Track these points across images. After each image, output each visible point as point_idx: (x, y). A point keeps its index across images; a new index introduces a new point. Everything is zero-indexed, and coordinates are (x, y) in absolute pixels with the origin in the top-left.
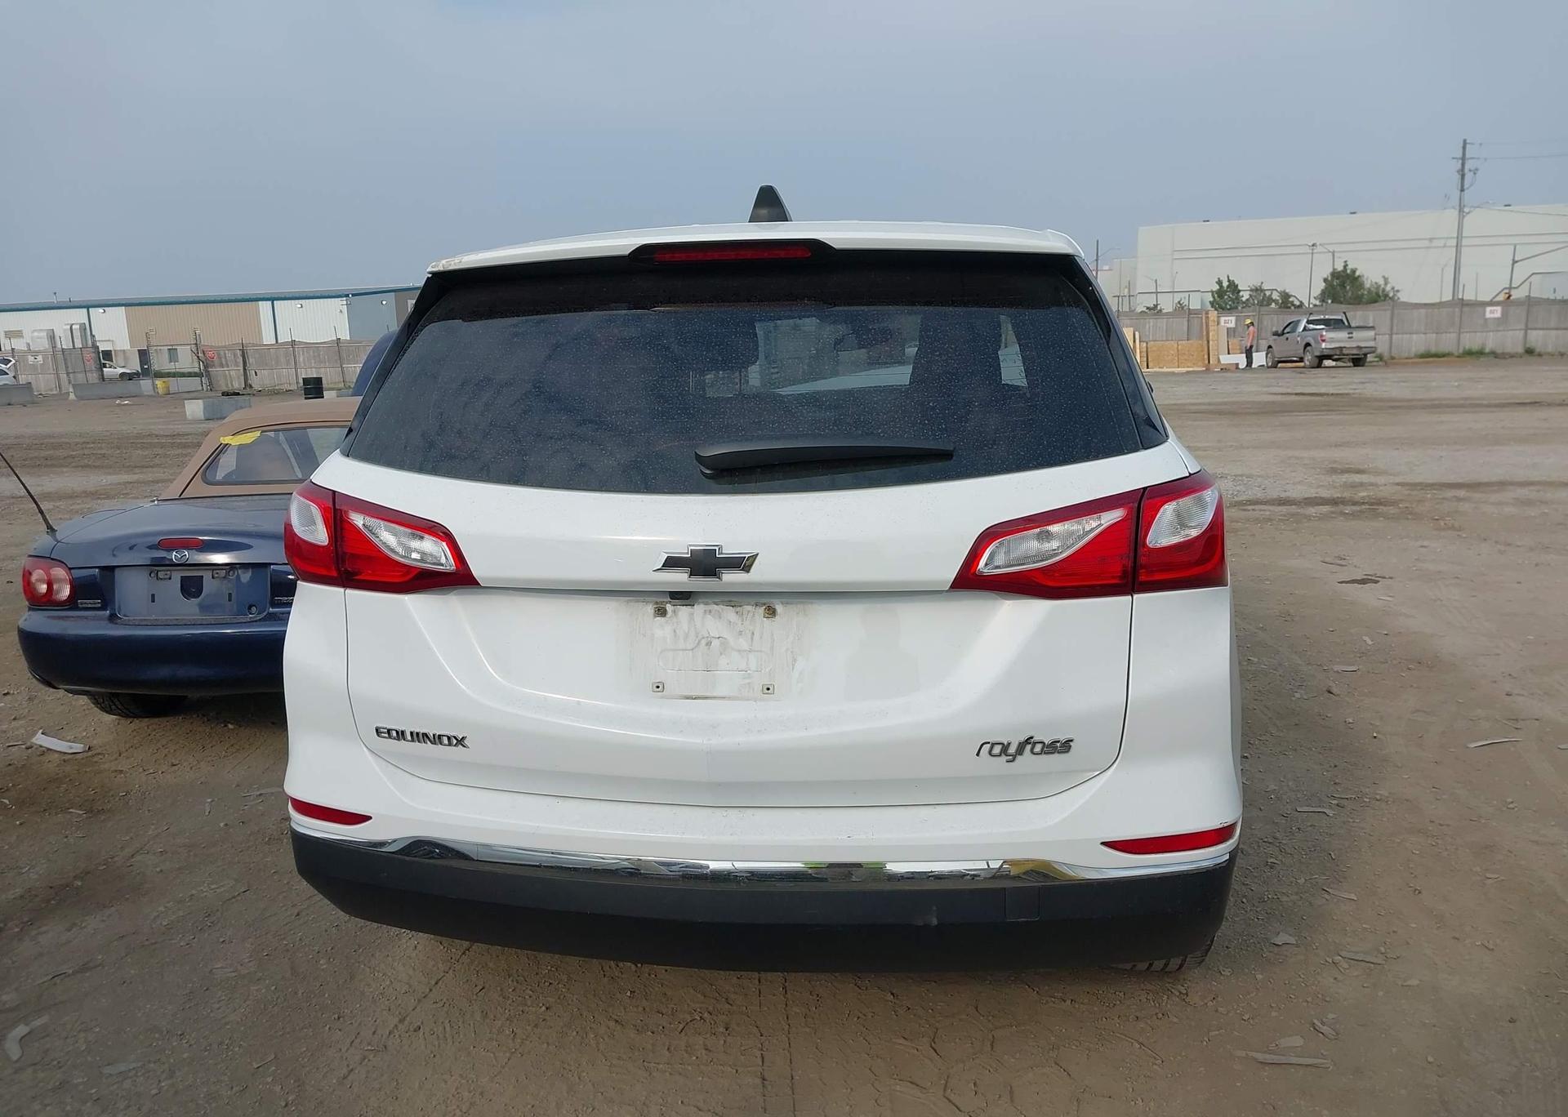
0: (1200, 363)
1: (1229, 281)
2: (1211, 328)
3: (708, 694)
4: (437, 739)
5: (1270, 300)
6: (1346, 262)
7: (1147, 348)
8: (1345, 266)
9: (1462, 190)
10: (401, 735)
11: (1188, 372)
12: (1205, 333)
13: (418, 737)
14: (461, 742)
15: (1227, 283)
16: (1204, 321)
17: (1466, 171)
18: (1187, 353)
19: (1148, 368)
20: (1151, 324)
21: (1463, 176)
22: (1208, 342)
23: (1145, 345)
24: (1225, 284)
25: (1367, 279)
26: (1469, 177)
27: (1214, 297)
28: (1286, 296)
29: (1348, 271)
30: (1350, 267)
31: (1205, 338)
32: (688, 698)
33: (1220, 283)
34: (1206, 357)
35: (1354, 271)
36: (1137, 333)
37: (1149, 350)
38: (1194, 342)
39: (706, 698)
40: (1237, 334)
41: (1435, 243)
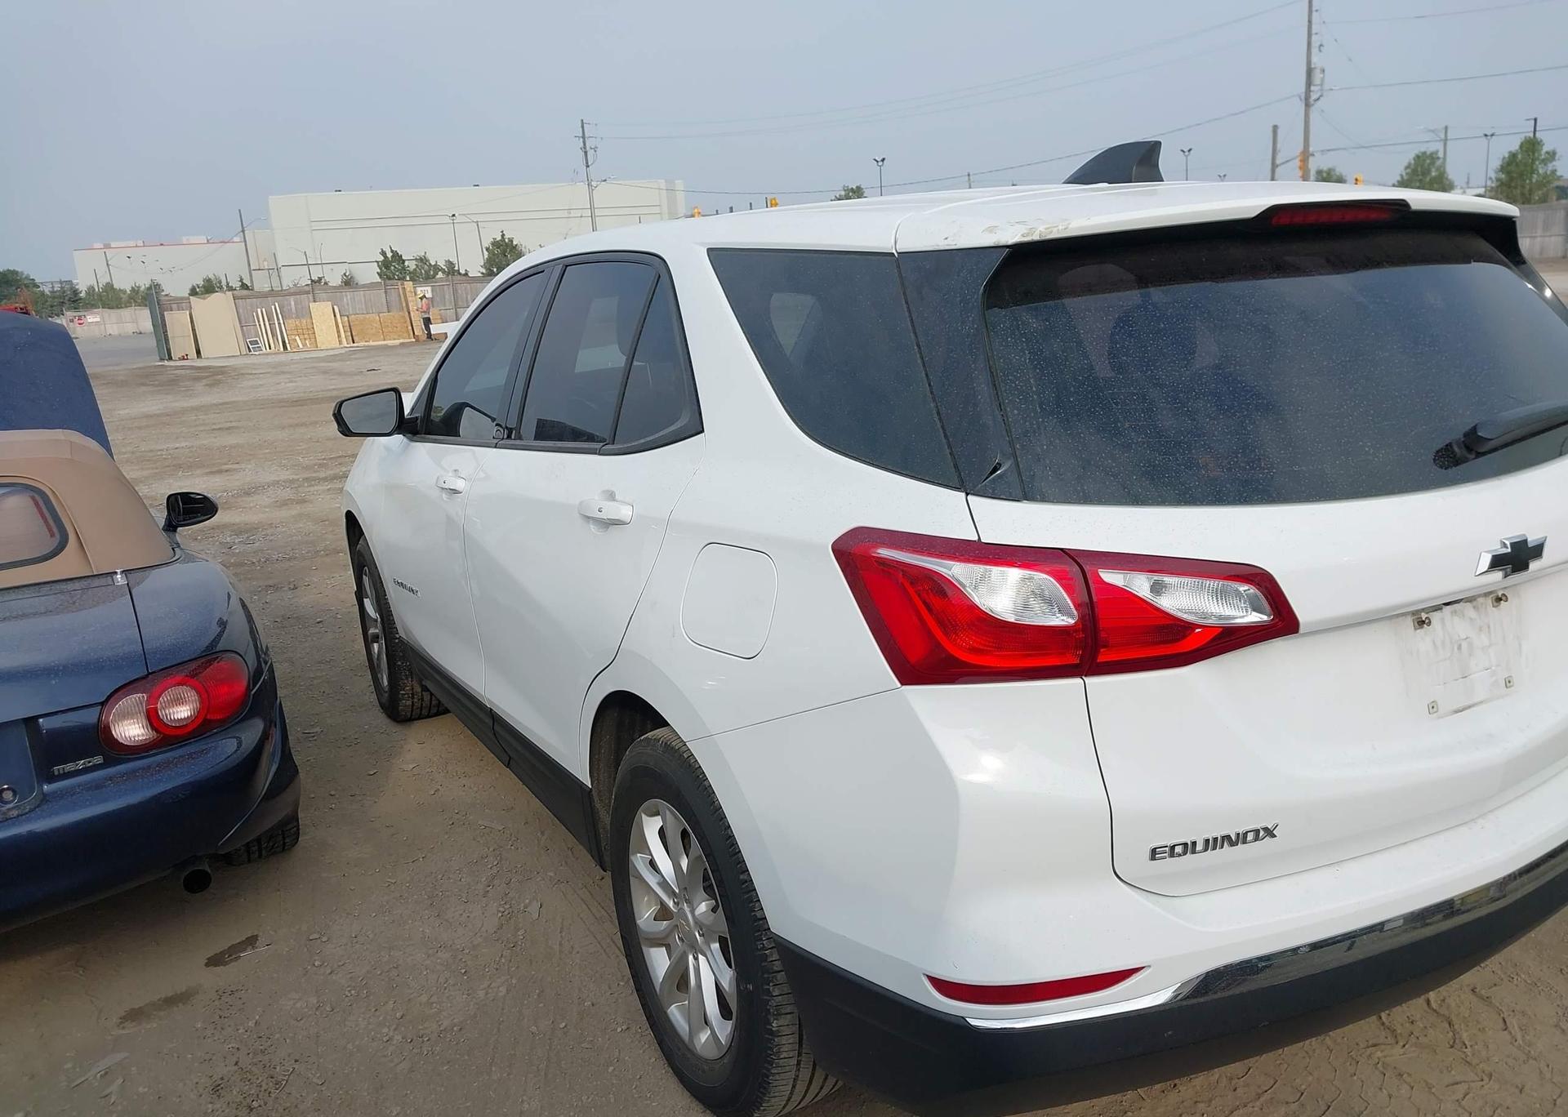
0: (406, 335)
1: (392, 251)
2: (409, 299)
3: (1471, 703)
4: (1242, 838)
5: (437, 268)
6: (502, 232)
7: (349, 321)
8: (503, 235)
9: (588, 166)
10: (1189, 848)
11: (402, 344)
12: (404, 305)
13: (1212, 844)
14: (1270, 833)
15: (391, 254)
16: (401, 293)
17: (588, 148)
18: (389, 325)
19: (354, 342)
20: (349, 297)
21: (586, 153)
22: (409, 313)
23: (346, 318)
24: (389, 255)
25: (525, 248)
26: (590, 153)
27: (381, 269)
28: (450, 264)
29: (507, 240)
30: (507, 236)
31: (405, 309)
32: (1457, 712)
33: (383, 253)
34: (410, 328)
35: (511, 241)
36: (335, 307)
37: (351, 324)
38: (395, 314)
39: (1470, 707)
40: (435, 304)
41: (573, 213)
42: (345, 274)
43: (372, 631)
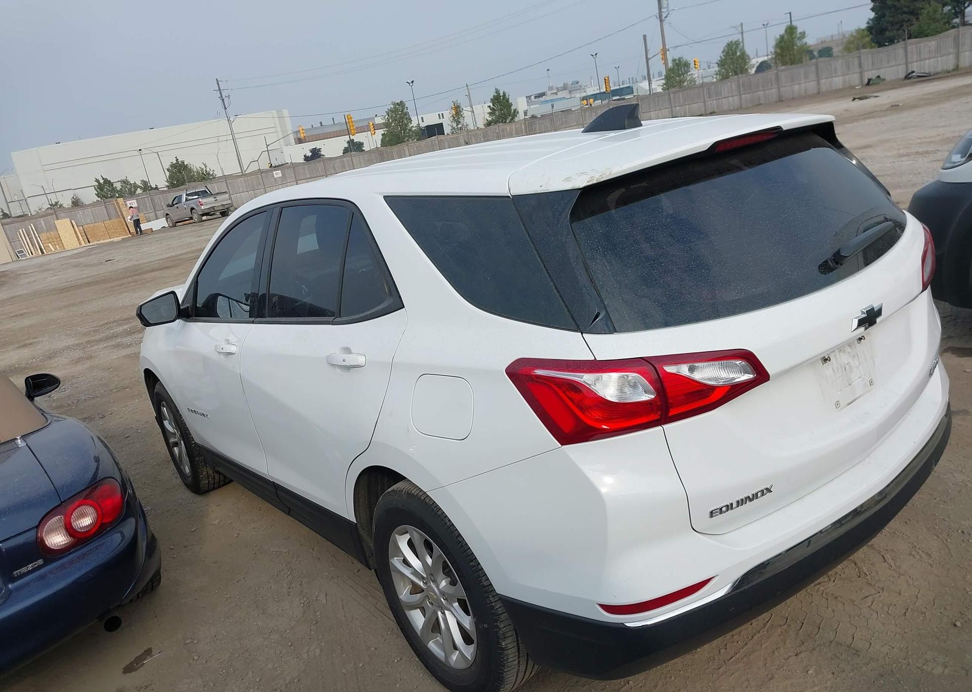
0: (124, 233)
1: (103, 179)
2: (123, 210)
3: (855, 398)
4: (755, 496)
5: (136, 186)
6: (176, 157)
7: (84, 230)
8: (177, 160)
9: (226, 109)
10: (729, 507)
11: (123, 239)
12: (120, 214)
13: (740, 503)
14: (769, 490)
15: (103, 181)
16: (116, 206)
17: (224, 97)
18: (112, 228)
19: (89, 243)
20: (81, 213)
21: (223, 100)
22: (124, 218)
23: (81, 228)
24: (102, 181)
25: (193, 166)
26: (226, 100)
27: (97, 191)
28: (145, 183)
29: (180, 163)
30: (179, 160)
31: (121, 216)
32: (849, 404)
33: (97, 181)
34: (126, 228)
35: (183, 162)
36: (73, 221)
37: (86, 231)
38: (115, 220)
39: (855, 400)
41: (221, 139)
42: (73, 198)
43: (172, 440)
